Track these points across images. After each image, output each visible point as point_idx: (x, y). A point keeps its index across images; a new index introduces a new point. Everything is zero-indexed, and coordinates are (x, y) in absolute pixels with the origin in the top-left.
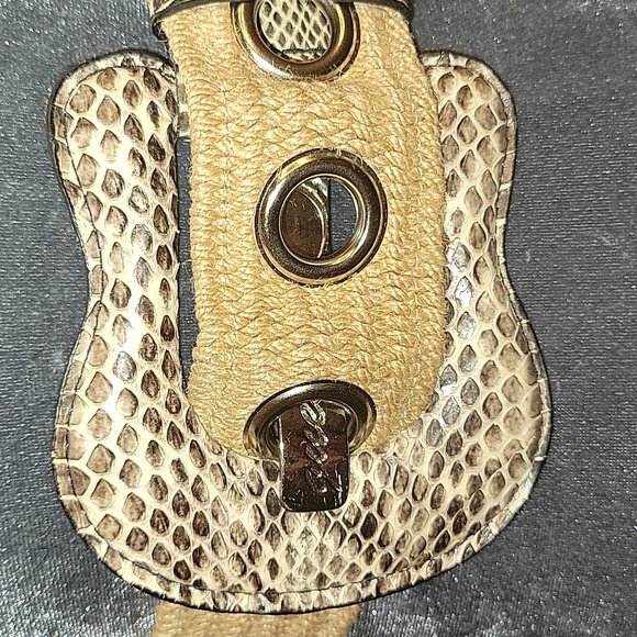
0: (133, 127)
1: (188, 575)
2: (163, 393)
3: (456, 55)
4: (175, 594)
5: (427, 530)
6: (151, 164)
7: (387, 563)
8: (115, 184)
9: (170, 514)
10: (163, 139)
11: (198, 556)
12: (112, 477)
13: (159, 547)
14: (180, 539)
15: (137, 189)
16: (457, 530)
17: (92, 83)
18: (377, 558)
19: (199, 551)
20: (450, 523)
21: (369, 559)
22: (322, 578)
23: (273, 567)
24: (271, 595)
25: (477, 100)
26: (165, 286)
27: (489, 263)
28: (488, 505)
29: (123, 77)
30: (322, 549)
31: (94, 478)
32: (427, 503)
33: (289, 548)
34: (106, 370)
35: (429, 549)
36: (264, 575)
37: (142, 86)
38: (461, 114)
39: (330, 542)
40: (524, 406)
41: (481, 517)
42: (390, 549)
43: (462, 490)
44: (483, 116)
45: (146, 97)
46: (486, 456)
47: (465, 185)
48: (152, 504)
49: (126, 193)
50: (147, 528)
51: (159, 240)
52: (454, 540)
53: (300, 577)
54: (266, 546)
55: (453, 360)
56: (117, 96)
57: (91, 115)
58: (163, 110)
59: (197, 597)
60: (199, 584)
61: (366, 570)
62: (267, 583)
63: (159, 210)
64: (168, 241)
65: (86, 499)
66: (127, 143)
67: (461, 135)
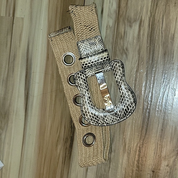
0: (82, 78)
1: (98, 123)
2: (90, 104)
3: (115, 60)
4: (97, 125)
5: (123, 113)
6: (84, 81)
7: (120, 118)
8: (81, 84)
9: (94, 116)
10: (85, 78)
11: (98, 120)
12: (87, 114)
13: (94, 120)
14: (95, 118)
15: (83, 84)
16: (127, 113)
17: (77, 75)
18: (118, 117)
19: (98, 119)
20: (126, 112)
21: (117, 118)
22: (113, 121)
23: (106, 120)
24: (108, 123)
25: (118, 65)
26: (88, 93)
27: (123, 82)
28: (130, 109)
29: (80, 73)
30: (111, 117)
31: (86, 114)
32: (122, 110)
33: (108, 118)
34: (84, 103)
35: (124, 115)
36: (106, 121)
37: (82, 74)
38: (116, 67)
39: (112, 116)
40: (131, 97)
41: (129, 110)
42: (119, 116)
43: (126, 108)
44: (119, 66)
45: (82, 75)
46: (128, 103)
47: (118, 74)
48: (92, 116)
49: (82, 85)
50: (92, 118)
51: (86, 89)
52: (127, 114)
53: (110, 121)
54: (105, 118)
55: (121, 94)
56: (80, 76)
57: (77, 78)
58: (84, 76)
59: (100, 125)
60: (99, 123)
61: (117, 119)
62: (107, 122)
63: (86, 86)
64: (87, 89)
65: (85, 116)
66: (81, 80)
67: (116, 69)
